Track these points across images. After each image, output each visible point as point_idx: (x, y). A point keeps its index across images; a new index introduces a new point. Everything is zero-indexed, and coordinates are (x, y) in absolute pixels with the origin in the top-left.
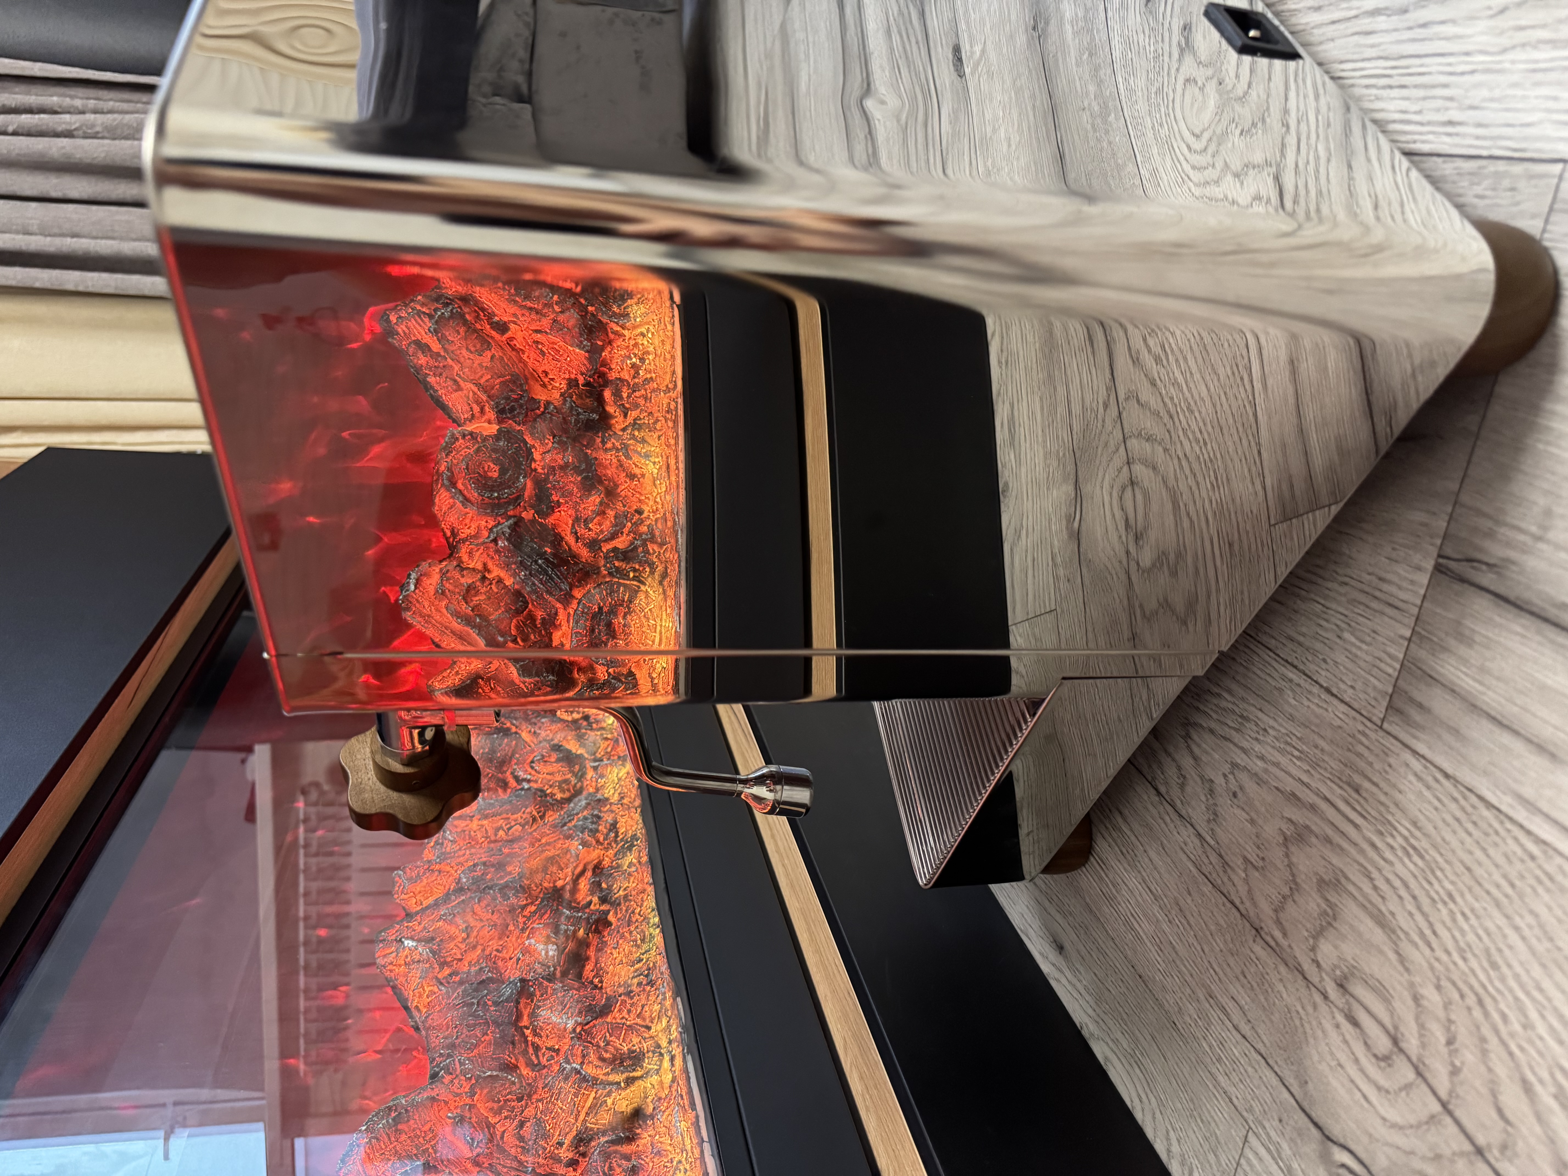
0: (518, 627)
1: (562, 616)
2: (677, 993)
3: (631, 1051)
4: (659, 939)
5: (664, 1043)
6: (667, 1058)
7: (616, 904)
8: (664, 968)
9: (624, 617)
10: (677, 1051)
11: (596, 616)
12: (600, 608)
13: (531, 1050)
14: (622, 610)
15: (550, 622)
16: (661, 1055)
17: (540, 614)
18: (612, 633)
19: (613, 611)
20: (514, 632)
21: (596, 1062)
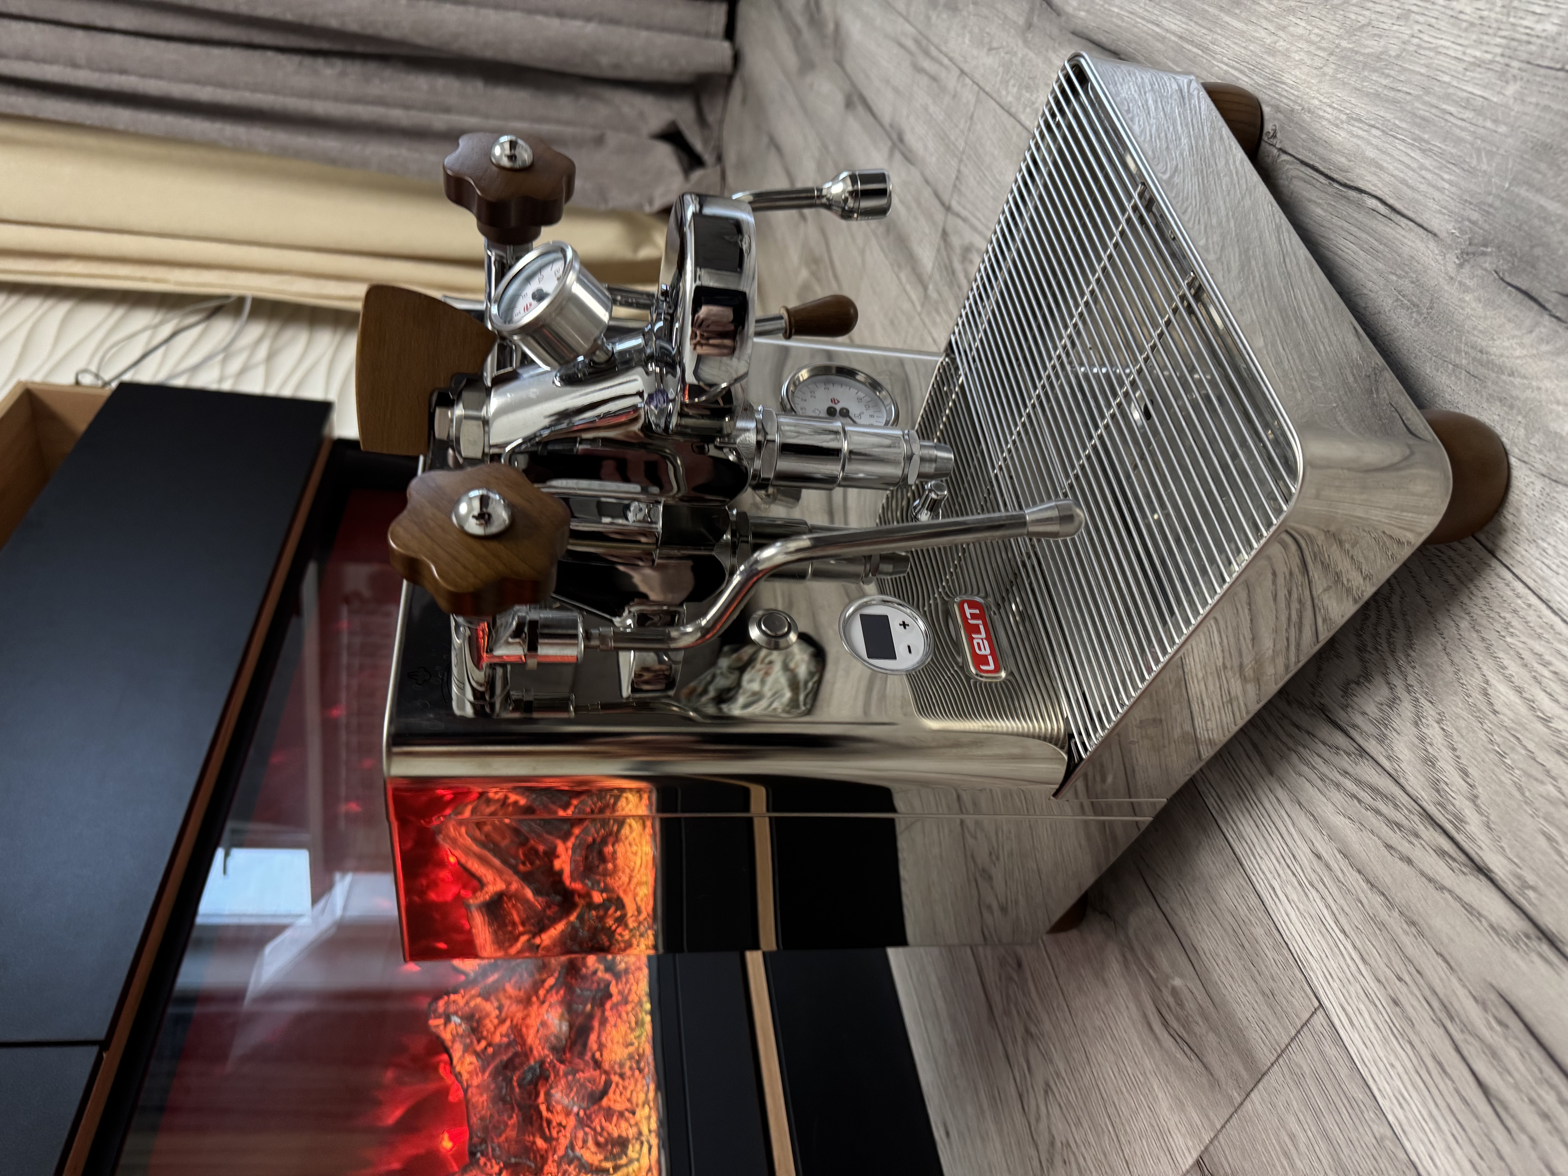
0: (525, 855)
1: (561, 848)
2: (658, 1088)
3: (620, 1136)
4: (648, 1027)
5: (645, 1131)
6: (646, 1146)
7: (617, 976)
8: (651, 1059)
9: (613, 845)
10: (654, 1141)
11: (590, 847)
12: (594, 840)
13: (545, 1125)
14: (611, 840)
15: (552, 854)
16: (642, 1143)
17: (541, 848)
18: (603, 859)
19: (604, 841)
20: (522, 857)
21: (593, 1148)
